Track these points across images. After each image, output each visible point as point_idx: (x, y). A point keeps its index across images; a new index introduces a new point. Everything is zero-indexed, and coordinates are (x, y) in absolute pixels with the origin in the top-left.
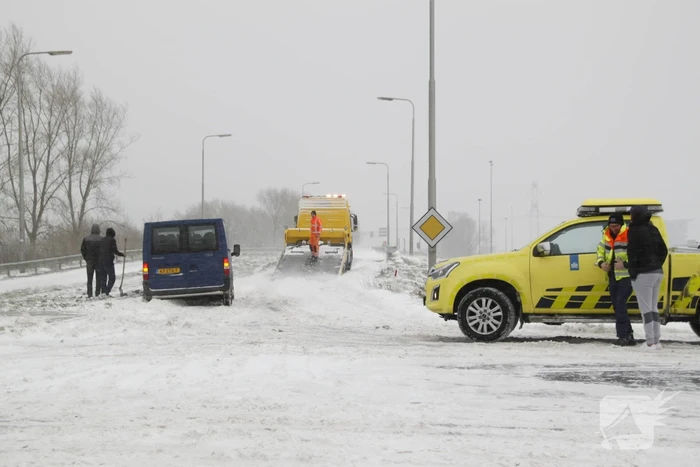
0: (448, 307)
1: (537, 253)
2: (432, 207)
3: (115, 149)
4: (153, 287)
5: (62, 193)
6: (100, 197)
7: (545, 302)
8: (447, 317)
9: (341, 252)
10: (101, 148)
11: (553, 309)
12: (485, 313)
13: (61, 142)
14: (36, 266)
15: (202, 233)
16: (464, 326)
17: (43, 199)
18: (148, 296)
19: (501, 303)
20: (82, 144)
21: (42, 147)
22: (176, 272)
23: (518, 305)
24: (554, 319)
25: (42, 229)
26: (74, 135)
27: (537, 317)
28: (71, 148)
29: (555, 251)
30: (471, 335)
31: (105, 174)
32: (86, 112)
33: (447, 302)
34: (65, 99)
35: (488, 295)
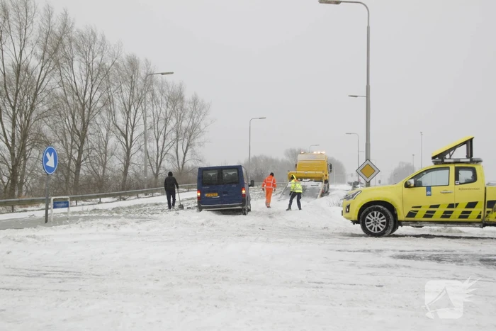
0: (355, 217)
1: (407, 186)
2: (368, 159)
3: (202, 127)
4: (203, 204)
5: (172, 151)
6: (193, 153)
7: (411, 214)
8: (355, 222)
9: (321, 186)
10: (194, 127)
11: (416, 218)
12: (376, 220)
13: (172, 123)
14: (152, 192)
15: (231, 173)
16: (364, 227)
17: (161, 154)
18: (200, 209)
19: (386, 215)
20: (184, 124)
21: (161, 125)
22: (215, 195)
23: (395, 216)
24: (417, 224)
25: (161, 171)
26: (180, 119)
27: (407, 223)
28: (178, 125)
29: (418, 185)
30: (368, 233)
31: (196, 141)
32: (187, 106)
33: (354, 214)
34: (176, 99)
35: (378, 209)
